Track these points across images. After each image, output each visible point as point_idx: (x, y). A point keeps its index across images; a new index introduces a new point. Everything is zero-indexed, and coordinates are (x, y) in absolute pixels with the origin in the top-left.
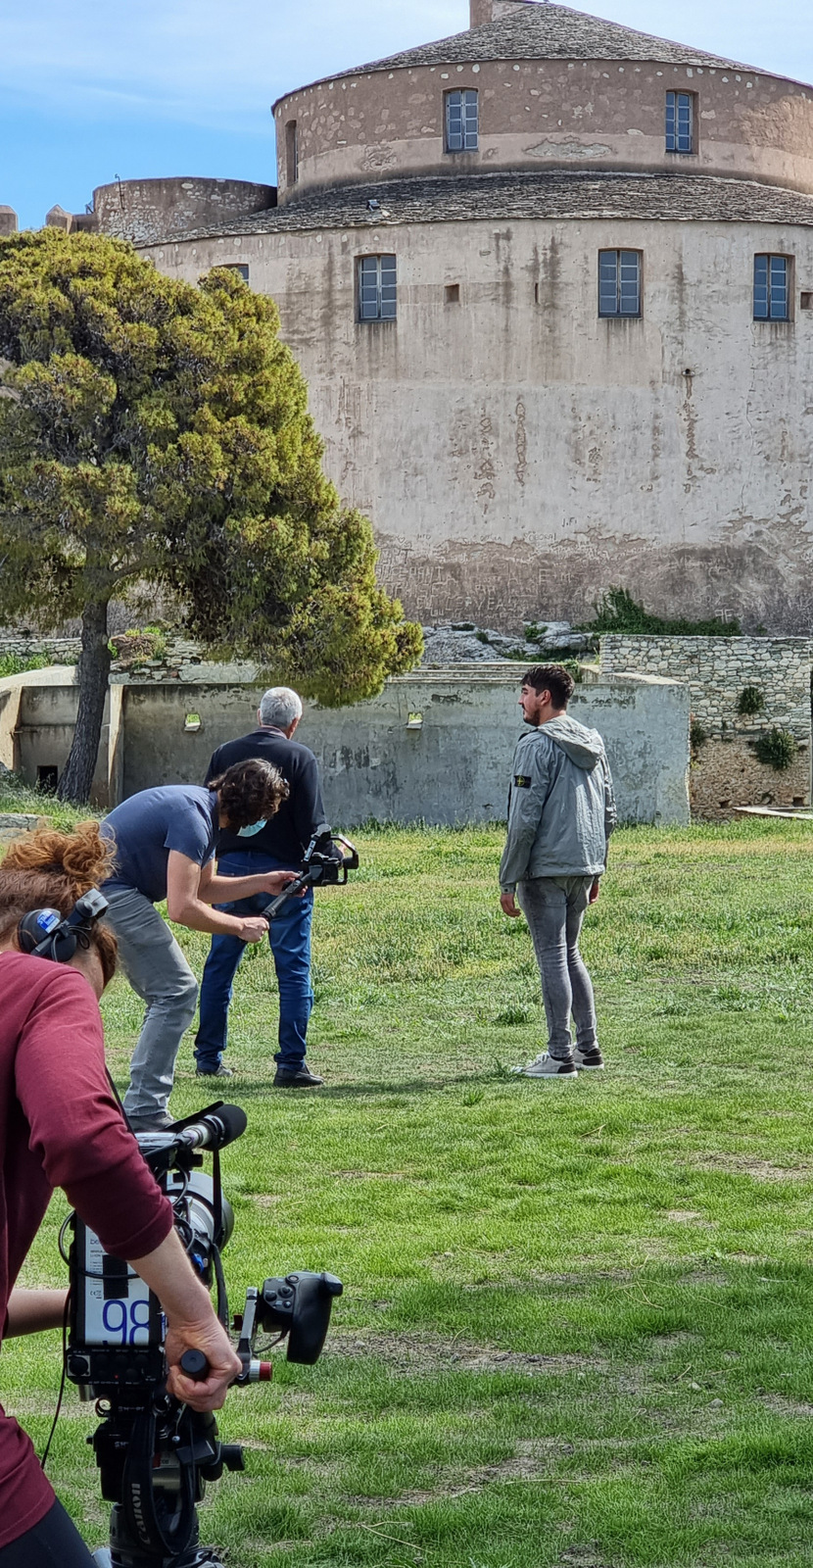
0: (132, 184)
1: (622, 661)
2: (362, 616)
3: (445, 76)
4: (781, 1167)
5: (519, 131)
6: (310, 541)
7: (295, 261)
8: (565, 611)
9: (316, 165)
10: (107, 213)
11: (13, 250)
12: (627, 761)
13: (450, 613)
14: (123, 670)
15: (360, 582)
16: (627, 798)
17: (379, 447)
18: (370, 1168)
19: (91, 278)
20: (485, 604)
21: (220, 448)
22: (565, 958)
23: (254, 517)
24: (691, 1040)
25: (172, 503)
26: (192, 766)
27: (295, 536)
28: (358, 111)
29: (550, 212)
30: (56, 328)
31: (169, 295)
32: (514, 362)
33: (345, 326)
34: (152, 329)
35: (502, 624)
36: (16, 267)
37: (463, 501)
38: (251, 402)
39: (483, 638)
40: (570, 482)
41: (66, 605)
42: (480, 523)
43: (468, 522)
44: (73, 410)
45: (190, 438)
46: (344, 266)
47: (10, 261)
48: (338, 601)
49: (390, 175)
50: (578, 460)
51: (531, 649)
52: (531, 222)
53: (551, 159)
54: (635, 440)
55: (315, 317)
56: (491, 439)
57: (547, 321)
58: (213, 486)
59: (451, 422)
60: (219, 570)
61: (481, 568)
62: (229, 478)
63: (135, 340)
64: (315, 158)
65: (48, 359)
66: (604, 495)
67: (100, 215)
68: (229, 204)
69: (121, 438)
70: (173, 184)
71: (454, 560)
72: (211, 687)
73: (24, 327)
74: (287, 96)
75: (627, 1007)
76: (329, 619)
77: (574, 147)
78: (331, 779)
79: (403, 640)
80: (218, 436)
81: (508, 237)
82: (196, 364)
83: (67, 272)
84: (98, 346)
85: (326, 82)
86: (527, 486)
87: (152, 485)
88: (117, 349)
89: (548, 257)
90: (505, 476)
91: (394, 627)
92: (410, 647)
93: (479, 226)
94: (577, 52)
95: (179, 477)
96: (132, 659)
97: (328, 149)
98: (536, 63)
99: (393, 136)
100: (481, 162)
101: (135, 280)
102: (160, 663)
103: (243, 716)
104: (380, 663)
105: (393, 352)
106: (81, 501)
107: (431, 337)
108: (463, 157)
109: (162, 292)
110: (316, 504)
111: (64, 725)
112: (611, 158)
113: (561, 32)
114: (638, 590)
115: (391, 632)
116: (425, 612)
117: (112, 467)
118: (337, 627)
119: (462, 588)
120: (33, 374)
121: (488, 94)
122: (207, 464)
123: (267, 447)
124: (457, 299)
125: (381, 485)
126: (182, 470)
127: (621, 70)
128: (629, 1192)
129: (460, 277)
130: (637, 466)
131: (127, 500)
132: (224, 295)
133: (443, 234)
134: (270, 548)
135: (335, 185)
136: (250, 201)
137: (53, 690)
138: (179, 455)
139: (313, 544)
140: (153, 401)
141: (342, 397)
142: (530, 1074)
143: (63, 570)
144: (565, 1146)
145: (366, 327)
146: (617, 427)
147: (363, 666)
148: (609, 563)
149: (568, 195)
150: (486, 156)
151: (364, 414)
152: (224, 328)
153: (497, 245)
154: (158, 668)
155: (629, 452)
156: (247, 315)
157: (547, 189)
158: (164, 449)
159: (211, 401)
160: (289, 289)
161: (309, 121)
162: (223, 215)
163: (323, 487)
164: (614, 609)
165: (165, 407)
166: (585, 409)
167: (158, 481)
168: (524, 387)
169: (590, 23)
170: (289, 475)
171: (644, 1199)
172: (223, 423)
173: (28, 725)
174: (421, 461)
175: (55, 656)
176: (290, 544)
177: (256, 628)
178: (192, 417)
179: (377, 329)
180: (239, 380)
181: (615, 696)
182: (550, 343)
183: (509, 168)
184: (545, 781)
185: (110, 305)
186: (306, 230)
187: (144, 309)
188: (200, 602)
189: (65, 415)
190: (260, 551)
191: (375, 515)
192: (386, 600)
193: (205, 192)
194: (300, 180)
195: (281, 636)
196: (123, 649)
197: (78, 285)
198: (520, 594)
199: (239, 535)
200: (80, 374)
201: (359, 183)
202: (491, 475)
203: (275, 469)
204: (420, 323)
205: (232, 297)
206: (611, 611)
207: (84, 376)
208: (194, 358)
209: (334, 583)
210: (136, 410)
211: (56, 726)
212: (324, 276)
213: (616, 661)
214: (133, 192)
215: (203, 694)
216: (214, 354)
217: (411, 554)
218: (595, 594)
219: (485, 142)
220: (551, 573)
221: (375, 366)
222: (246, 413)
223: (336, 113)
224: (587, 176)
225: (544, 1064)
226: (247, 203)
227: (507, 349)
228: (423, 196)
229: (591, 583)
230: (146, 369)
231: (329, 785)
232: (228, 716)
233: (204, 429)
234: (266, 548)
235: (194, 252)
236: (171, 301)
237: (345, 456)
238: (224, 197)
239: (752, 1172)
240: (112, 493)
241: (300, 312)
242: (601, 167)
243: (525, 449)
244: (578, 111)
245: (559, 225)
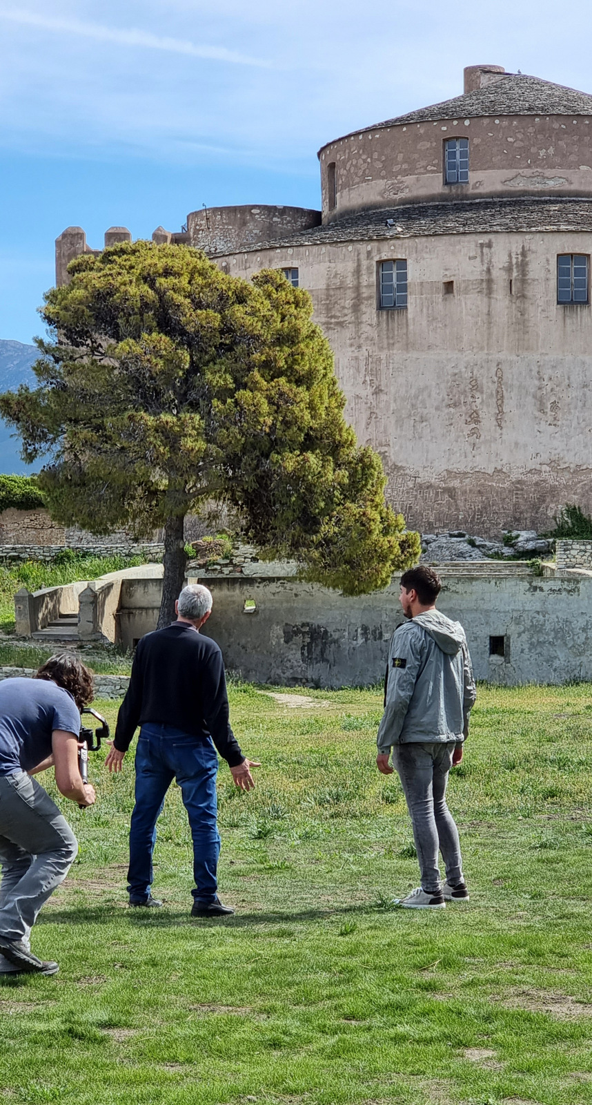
0: (215, 210)
1: (573, 560)
2: (373, 527)
3: (444, 128)
4: (581, 1002)
5: (499, 168)
6: (334, 470)
7: (333, 265)
8: (533, 522)
9: (350, 195)
10: (196, 232)
11: (115, 257)
12: (574, 635)
13: (447, 524)
14: (201, 566)
15: (372, 501)
16: (574, 663)
17: (395, 401)
18: (225, 1002)
19: (172, 277)
20: (474, 517)
21: (266, 401)
22: (432, 810)
23: (291, 452)
24: (548, 873)
25: (230, 442)
26: (249, 639)
27: (323, 466)
28: (381, 154)
29: (521, 227)
30: (145, 314)
31: (229, 289)
32: (494, 338)
33: (369, 312)
34: (216, 314)
35: (486, 532)
36: (116, 269)
37: (457, 441)
38: (290, 367)
39: (472, 543)
40: (536, 427)
41: (156, 519)
42: (470, 457)
43: (460, 456)
44: (157, 374)
45: (244, 395)
46: (368, 268)
47: (113, 265)
48: (355, 515)
49: (404, 202)
50: (542, 410)
51: (507, 551)
52: (507, 235)
53: (522, 188)
54: (584, 395)
55: (347, 306)
56: (477, 395)
57: (519, 307)
58: (261, 430)
59: (448, 382)
60: (267, 492)
61: (470, 491)
62: (273, 424)
63: (204, 323)
64: (349, 190)
65: (139, 337)
66: (561, 436)
67: (191, 234)
68: (286, 224)
69: (193, 395)
70: (246, 210)
71: (451, 485)
72: (263, 579)
73: (122, 313)
74: (329, 145)
75: (512, 841)
76: (348, 529)
77: (539, 179)
78: (354, 649)
79: (404, 545)
80: (265, 393)
81: (489, 245)
82: (249, 339)
83: (154, 273)
84: (177, 327)
85: (357, 134)
86: (504, 430)
87: (216, 429)
88: (190, 329)
89: (519, 260)
90: (488, 422)
91: (399, 535)
92: (410, 550)
93: (468, 238)
94: (542, 109)
95: (235, 424)
96: (207, 559)
97: (358, 183)
98: (511, 118)
99: (406, 173)
100: (471, 191)
101: (205, 278)
102: (228, 561)
103: (288, 602)
104: (387, 561)
105: (405, 331)
106: (161, 441)
107: (433, 319)
108: (458, 187)
109: (224, 287)
110: (339, 442)
111: (153, 608)
112: (567, 187)
113: (531, 96)
114: (587, 507)
115: (395, 539)
116: (430, 523)
117: (185, 416)
118: (354, 534)
119: (456, 505)
120: (128, 347)
121: (476, 141)
122: (257, 413)
123: (302, 401)
124: (452, 292)
125: (396, 429)
126: (238, 418)
127: (575, 122)
128: (437, 1030)
129: (454, 275)
130: (586, 414)
131: (197, 440)
132: (271, 288)
133: (441, 244)
134: (304, 476)
135: (363, 209)
136: (302, 222)
137: (145, 582)
138: (236, 407)
139: (336, 472)
140: (217, 367)
141: (367, 364)
142: (406, 905)
143: (152, 493)
144: (399, 980)
145: (385, 313)
146: (571, 385)
147: (375, 564)
148: (566, 487)
149: (534, 215)
150: (475, 187)
151: (383, 377)
152: (270, 313)
153: (482, 252)
154: (226, 565)
155: (580, 404)
156: (288, 303)
157: (519, 210)
158: (224, 402)
159: (259, 367)
160: (328, 285)
161: (344, 163)
162: (281, 233)
163: (344, 430)
164: (569, 521)
165: (225, 372)
166: (547, 373)
167: (220, 427)
168: (502, 356)
169: (552, 89)
170: (319, 422)
171: (448, 1037)
172: (268, 383)
173: (127, 608)
174: (426, 411)
175: (150, 556)
176: (319, 473)
177: (293, 536)
178: (246, 379)
179: (393, 314)
180: (281, 351)
181: (565, 586)
182: (521, 324)
183: (491, 195)
184: (417, 663)
185: (185, 297)
186: (341, 242)
187: (210, 300)
188: (255, 516)
189: (151, 378)
190: (297, 478)
191: (392, 451)
192: (392, 515)
193: (269, 215)
194: (338, 206)
195: (312, 541)
196: (199, 550)
197: (162, 282)
198: (499, 510)
199: (280, 467)
200: (163, 347)
201: (381, 207)
202: (477, 422)
203: (307, 416)
204: (425, 310)
205: (277, 290)
206: (567, 522)
207: (165, 349)
208: (247, 335)
209: (353, 501)
210: (204, 374)
211: (147, 609)
212: (353, 275)
213: (568, 560)
214: (216, 216)
215: (257, 585)
216: (262, 332)
217: (419, 480)
218: (555, 510)
219: (473, 177)
220: (522, 495)
221: (391, 341)
222: (286, 375)
223: (364, 157)
224: (550, 200)
225: (418, 897)
226: (299, 223)
227: (489, 328)
228: (427, 216)
229: (552, 501)
230: (211, 343)
231: (353, 654)
232: (277, 602)
233: (254, 387)
234: (301, 475)
235: (259, 259)
236: (230, 293)
237: (370, 408)
238: (282, 219)
239: (554, 1008)
240: (185, 436)
241: (336, 303)
242: (560, 194)
243: (503, 402)
244: (542, 153)
245: (528, 237)
